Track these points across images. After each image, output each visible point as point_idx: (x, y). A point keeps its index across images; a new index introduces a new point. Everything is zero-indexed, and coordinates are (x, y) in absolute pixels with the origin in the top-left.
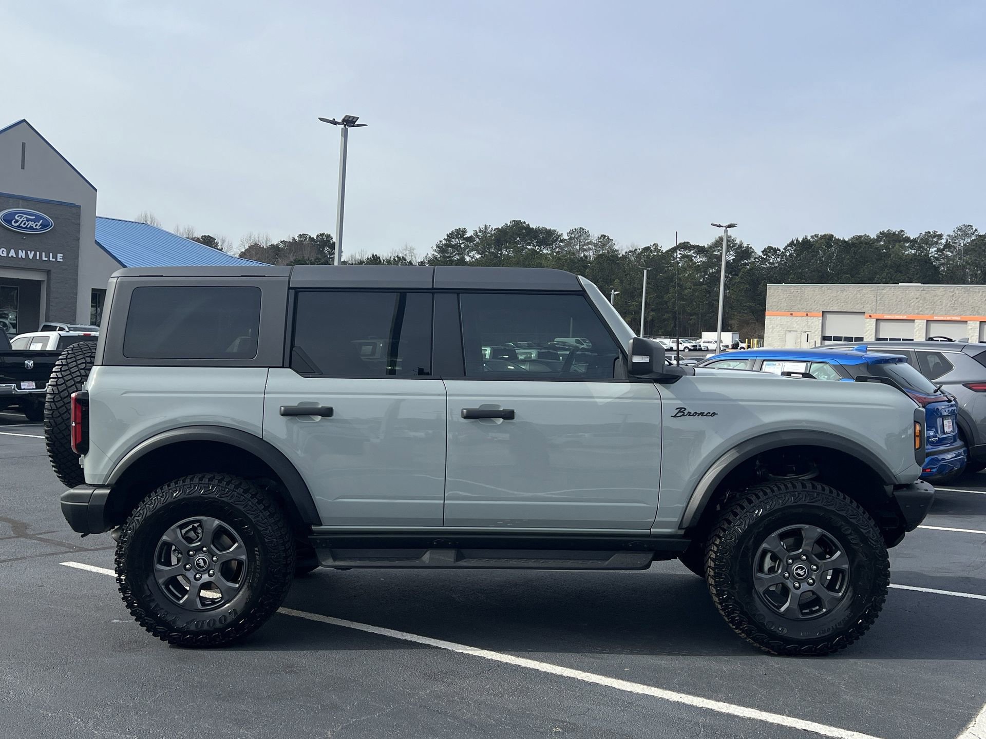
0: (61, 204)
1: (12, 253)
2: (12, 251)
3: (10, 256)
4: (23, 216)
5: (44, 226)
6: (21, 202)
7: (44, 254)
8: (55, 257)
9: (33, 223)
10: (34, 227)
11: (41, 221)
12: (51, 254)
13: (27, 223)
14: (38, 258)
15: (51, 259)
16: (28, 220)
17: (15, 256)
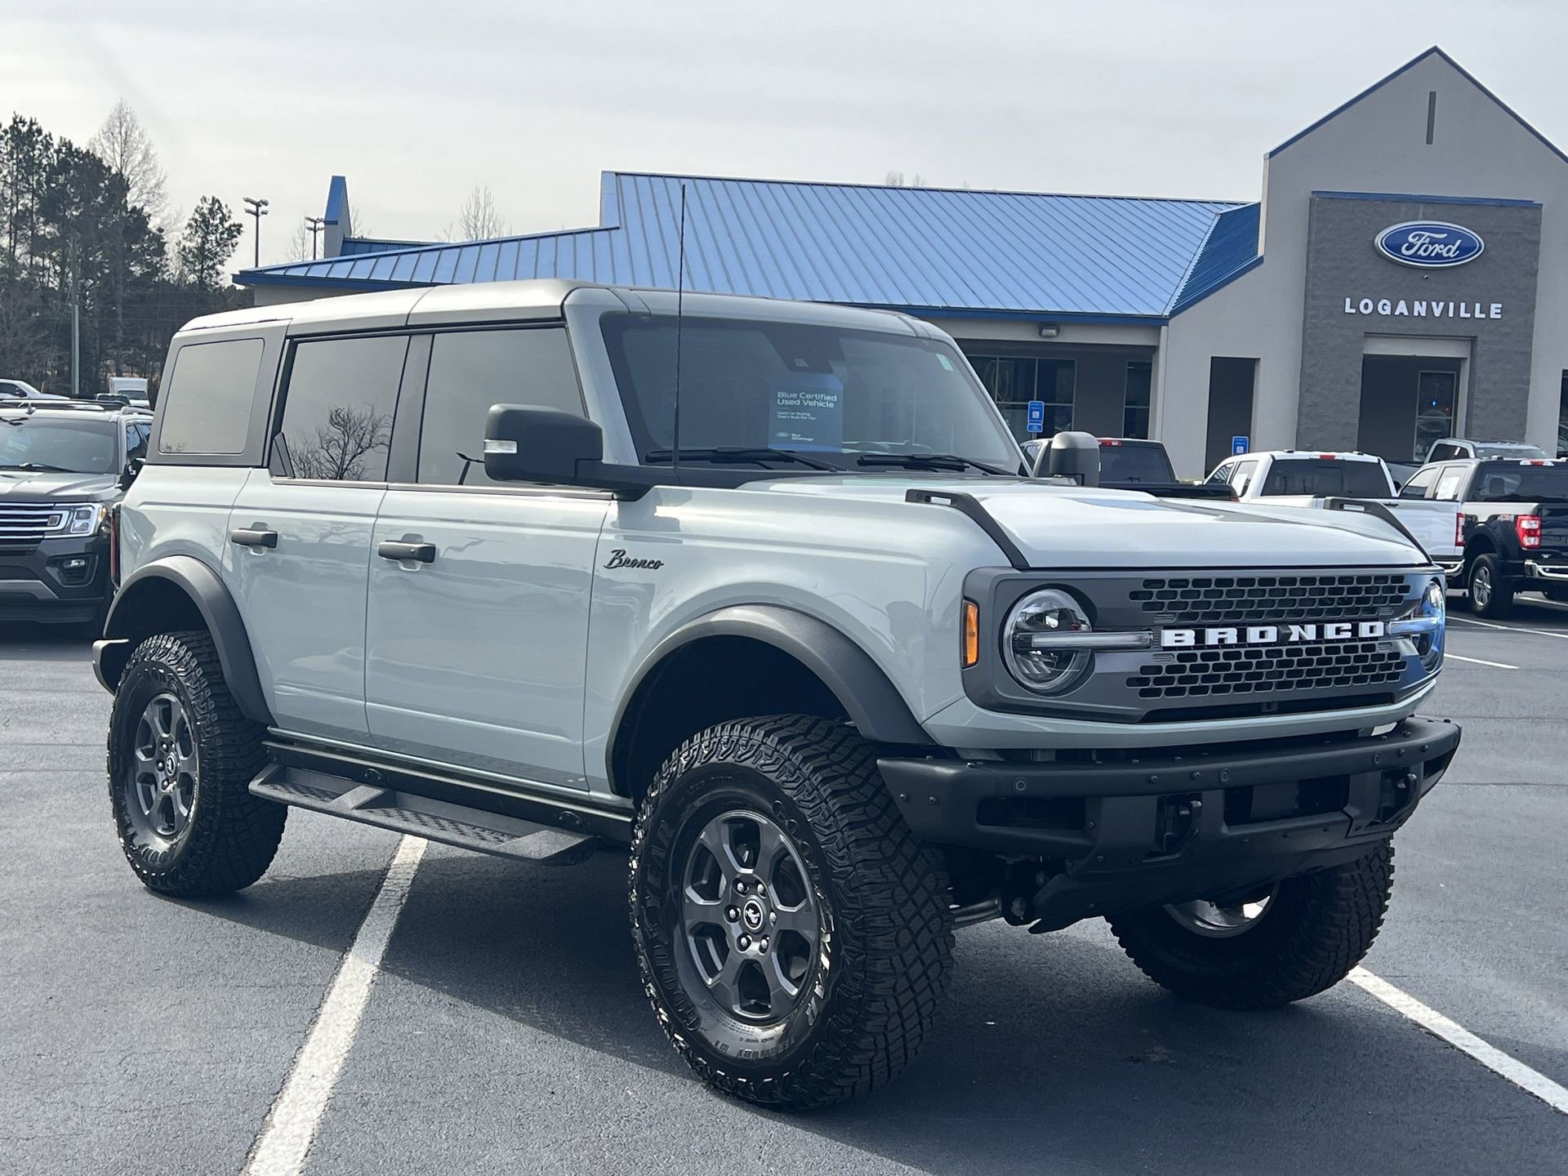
0: (1502, 204)
1: (1402, 308)
2: (1402, 304)
3: (1397, 313)
4: (1424, 235)
5: (1464, 251)
6: (1422, 208)
7: (1463, 305)
8: (1485, 310)
9: (1442, 246)
10: (1445, 255)
11: (1459, 241)
12: (1478, 306)
13: (1431, 248)
14: (1451, 315)
15: (1478, 315)
16: (1433, 242)
17: (1406, 313)
